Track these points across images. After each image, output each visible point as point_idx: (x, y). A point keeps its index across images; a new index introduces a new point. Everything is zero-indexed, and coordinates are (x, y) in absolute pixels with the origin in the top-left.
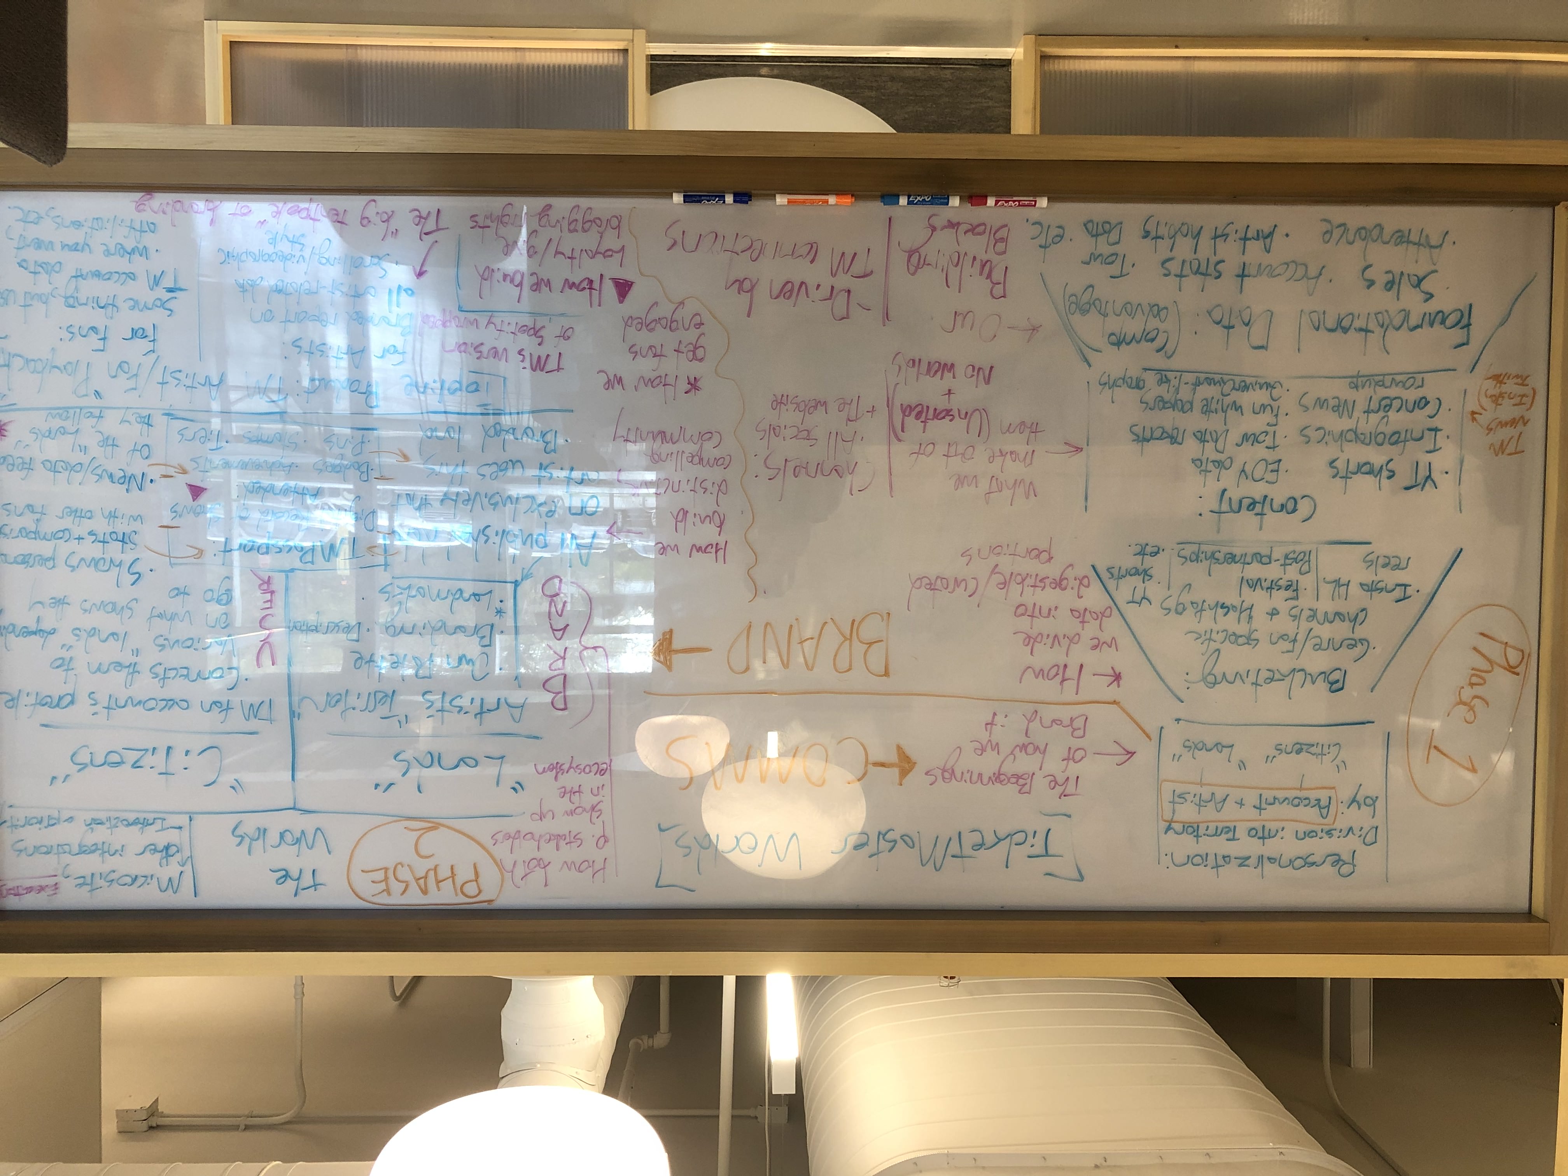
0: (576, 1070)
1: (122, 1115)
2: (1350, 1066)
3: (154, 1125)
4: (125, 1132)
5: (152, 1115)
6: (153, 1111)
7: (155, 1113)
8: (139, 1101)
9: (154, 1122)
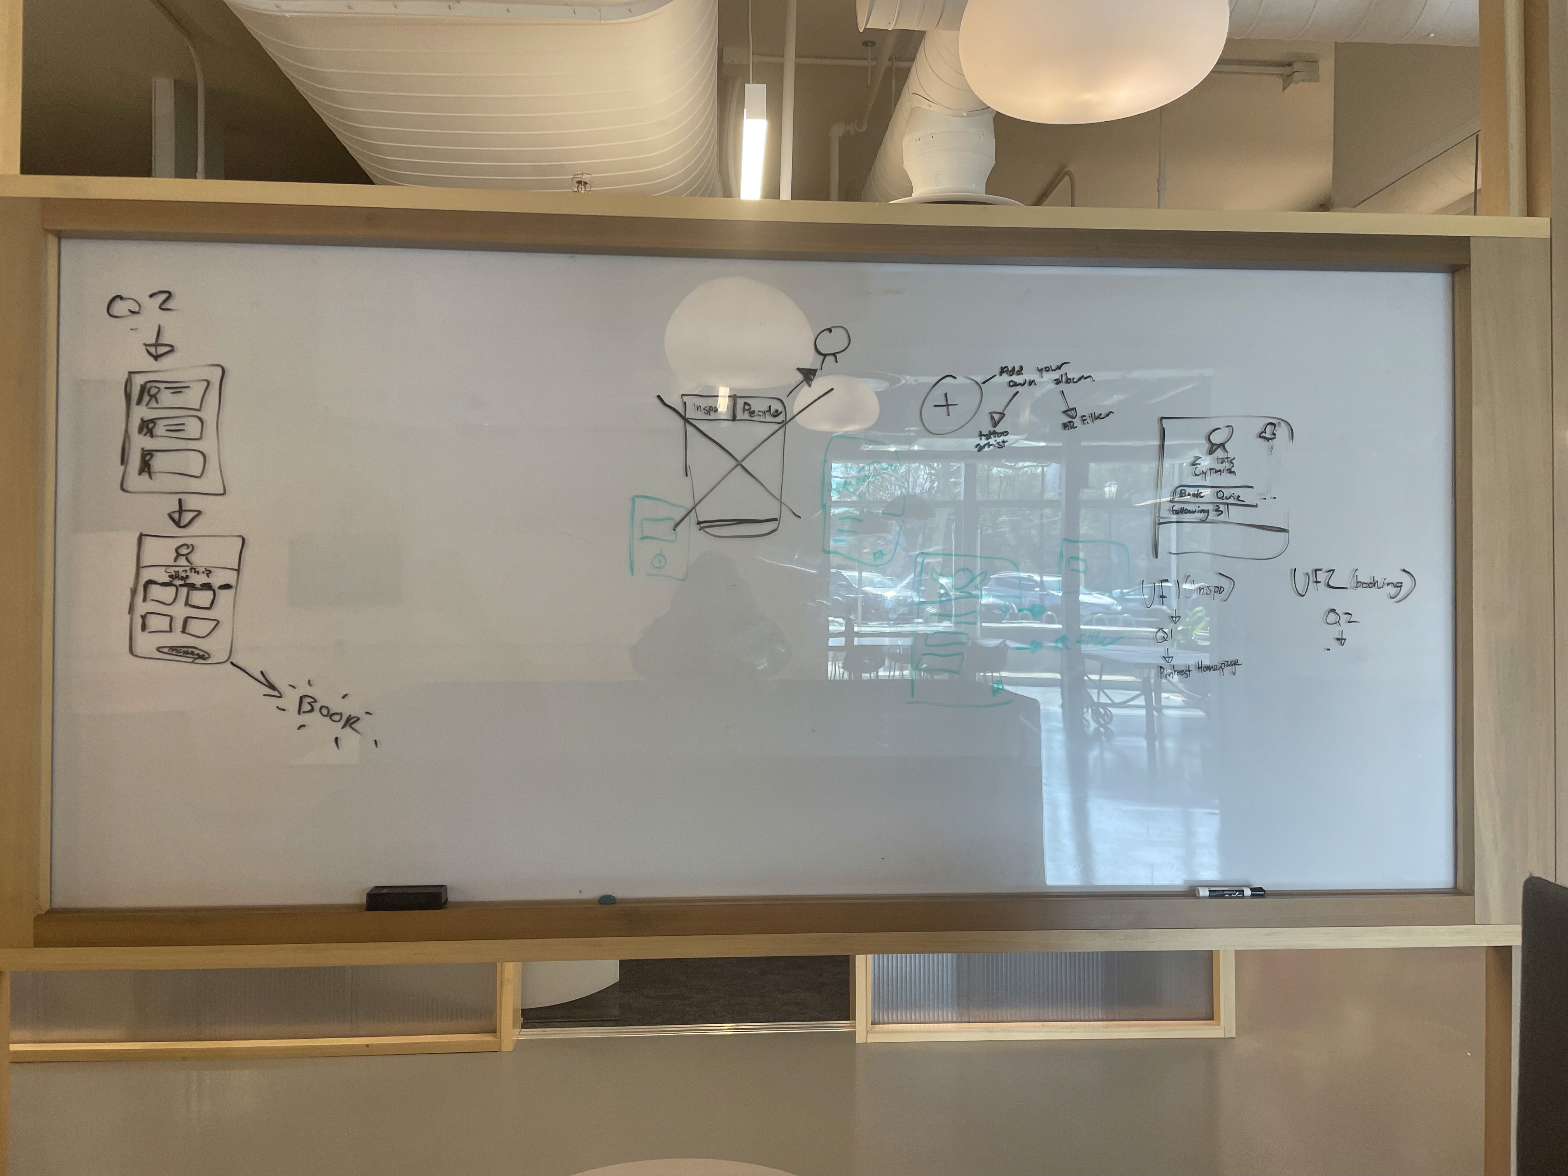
0: (930, 109)
1: (1314, 78)
2: (175, 81)
3: (1287, 67)
4: (1312, 62)
5: (1288, 76)
6: (1288, 80)
7: (1285, 78)
8: (1298, 88)
9: (1288, 70)
